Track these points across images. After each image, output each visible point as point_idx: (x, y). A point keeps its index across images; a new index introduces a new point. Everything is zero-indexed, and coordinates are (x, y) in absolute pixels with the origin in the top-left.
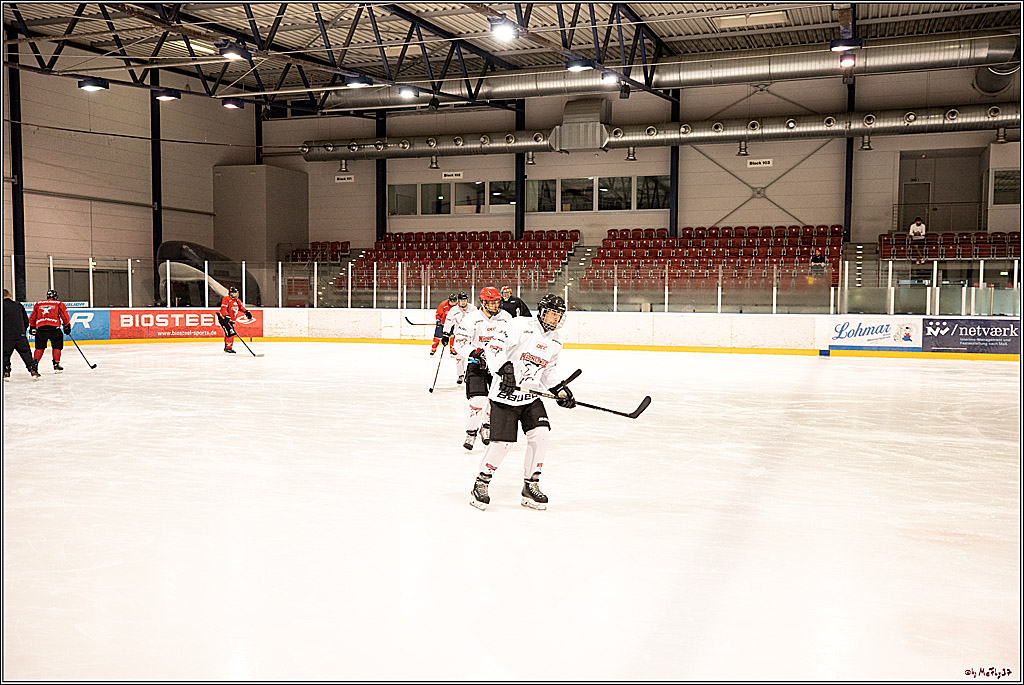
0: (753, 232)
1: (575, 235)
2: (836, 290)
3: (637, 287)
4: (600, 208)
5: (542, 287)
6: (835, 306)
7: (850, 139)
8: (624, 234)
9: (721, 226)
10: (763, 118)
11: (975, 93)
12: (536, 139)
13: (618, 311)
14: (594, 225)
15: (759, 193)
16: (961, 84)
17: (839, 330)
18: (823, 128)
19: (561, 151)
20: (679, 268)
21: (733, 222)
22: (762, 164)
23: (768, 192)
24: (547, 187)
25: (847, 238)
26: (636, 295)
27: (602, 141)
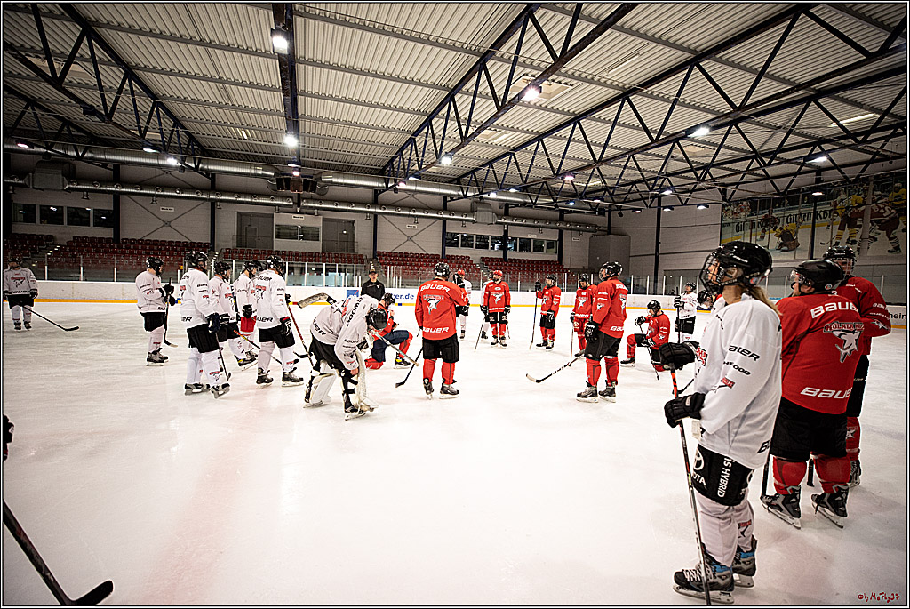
0: (163, 243)
1: (50, 238)
4: (68, 224)
7: (213, 203)
8: (83, 240)
9: (146, 238)
10: (164, 187)
11: (269, 191)
12: (13, 179)
14: (65, 233)
15: (167, 224)
16: (262, 185)
18: (196, 196)
19: (33, 188)
21: (153, 237)
22: (167, 210)
23: (172, 224)
24: (30, 209)
25: (213, 249)
27: (64, 186)
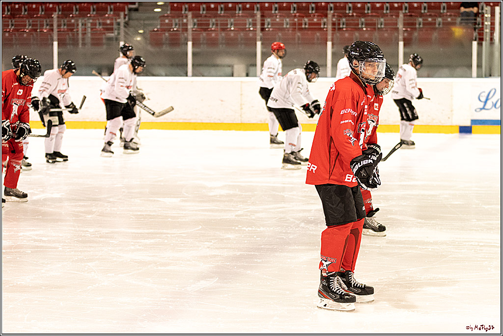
2: (480, 45)
3: (231, 42)
5: (96, 42)
6: (479, 66)
13: (194, 75)
17: (484, 99)
20: (289, 16)
26: (228, 54)
